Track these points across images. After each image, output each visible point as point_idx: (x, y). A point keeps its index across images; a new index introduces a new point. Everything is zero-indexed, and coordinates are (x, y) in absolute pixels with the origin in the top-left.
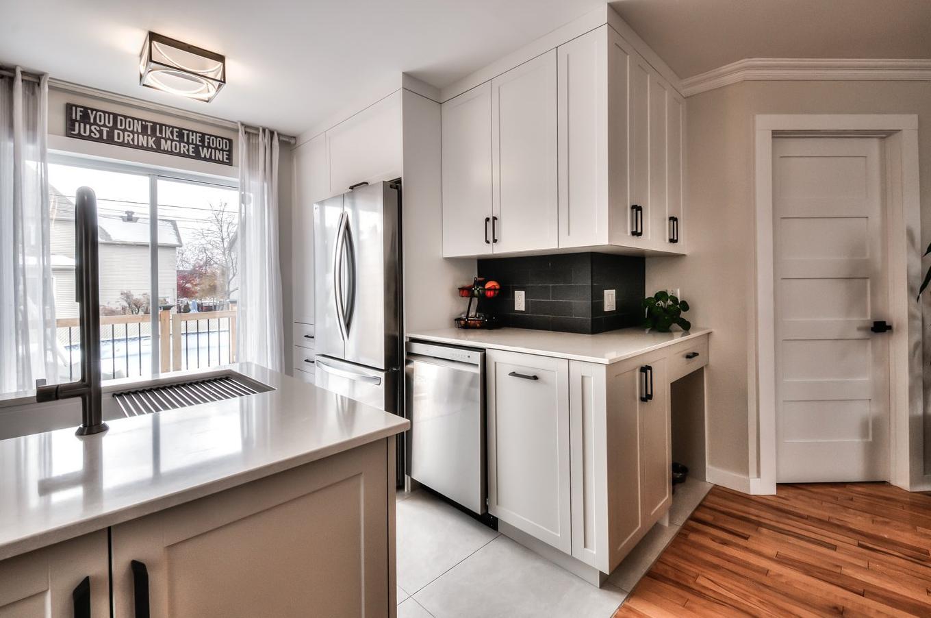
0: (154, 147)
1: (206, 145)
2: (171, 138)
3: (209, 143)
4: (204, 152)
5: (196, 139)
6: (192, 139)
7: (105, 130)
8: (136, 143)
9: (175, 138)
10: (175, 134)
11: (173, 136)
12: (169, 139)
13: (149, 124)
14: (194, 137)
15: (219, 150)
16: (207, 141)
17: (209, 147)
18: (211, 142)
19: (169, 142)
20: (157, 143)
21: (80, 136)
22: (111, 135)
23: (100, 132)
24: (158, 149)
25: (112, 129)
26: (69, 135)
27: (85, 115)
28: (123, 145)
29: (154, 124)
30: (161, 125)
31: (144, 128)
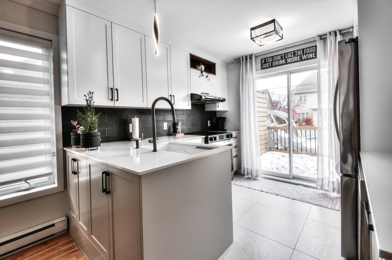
0: (285, 63)
1: (305, 53)
2: (291, 56)
3: (306, 52)
4: (304, 57)
5: (300, 53)
6: (299, 53)
7: (270, 63)
8: (279, 64)
9: (292, 56)
10: (292, 54)
11: (291, 55)
12: (290, 57)
13: (283, 55)
14: (300, 52)
15: (311, 53)
16: (305, 51)
17: (306, 53)
18: (307, 51)
19: (290, 59)
20: (286, 61)
21: (264, 68)
22: (272, 64)
23: (269, 65)
24: (287, 63)
25: (272, 62)
26: (262, 69)
27: (265, 61)
28: (275, 66)
29: (285, 54)
30: (287, 53)
31: (282, 57)
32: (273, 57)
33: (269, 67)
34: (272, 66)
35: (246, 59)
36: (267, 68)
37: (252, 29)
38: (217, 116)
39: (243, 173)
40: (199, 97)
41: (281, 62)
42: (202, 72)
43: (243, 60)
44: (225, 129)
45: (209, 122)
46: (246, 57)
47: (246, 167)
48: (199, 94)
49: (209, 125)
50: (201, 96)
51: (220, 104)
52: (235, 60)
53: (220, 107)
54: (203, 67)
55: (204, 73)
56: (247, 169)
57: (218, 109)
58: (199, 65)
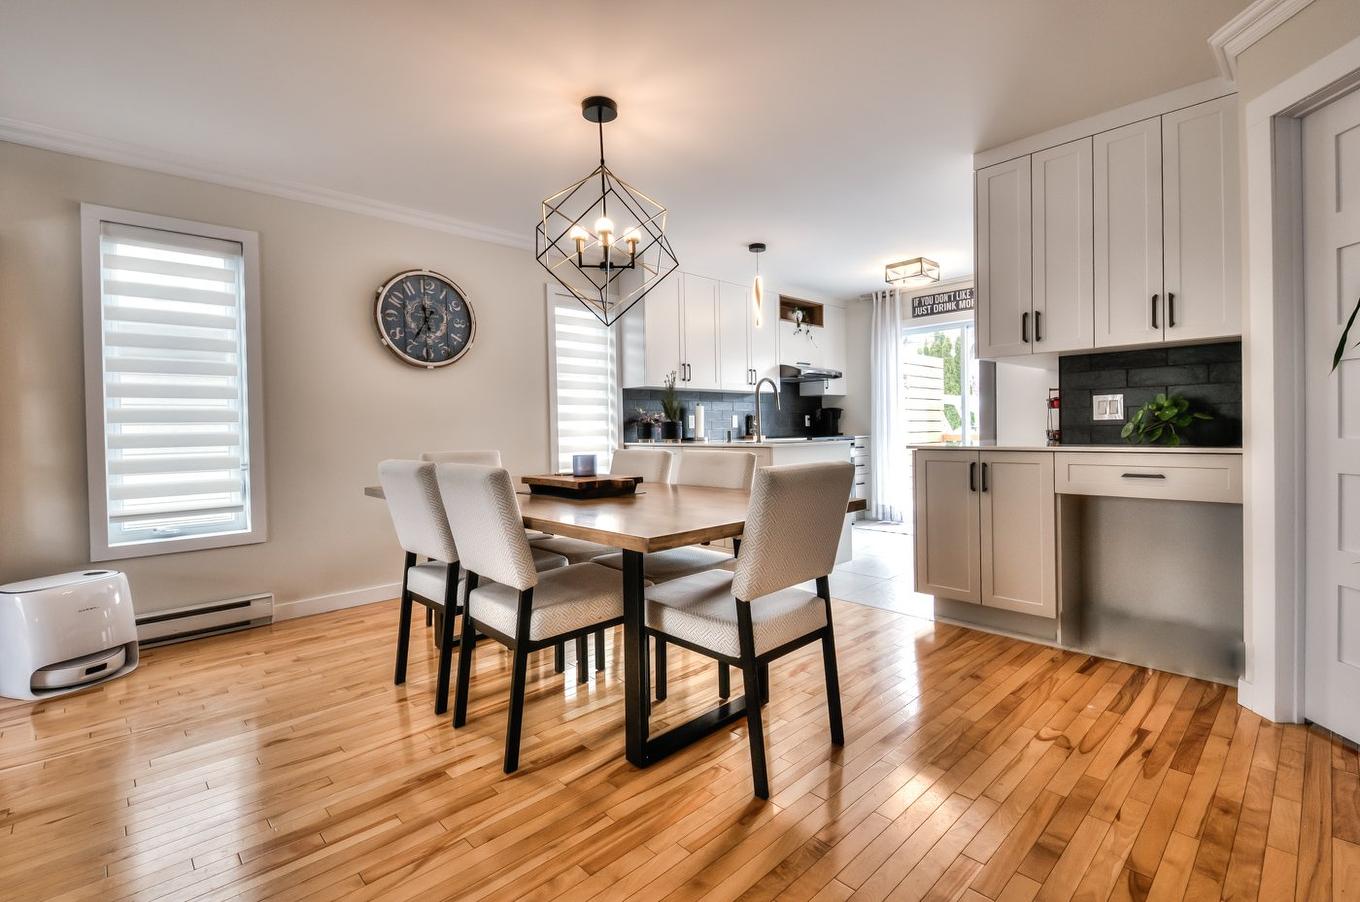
0: (954, 308)
7: (929, 307)
8: (945, 310)
13: (952, 294)
19: (964, 301)
20: (957, 305)
21: (918, 316)
22: (932, 309)
23: (927, 309)
24: (958, 309)
25: (932, 305)
26: (914, 317)
27: (920, 302)
28: (939, 313)
29: (955, 292)
30: (959, 291)
31: (949, 297)
32: (934, 296)
33: (927, 314)
34: (932, 313)
35: (884, 297)
36: (923, 315)
37: (888, 267)
38: (824, 407)
39: (874, 516)
40: (795, 373)
41: (949, 306)
42: (799, 325)
43: (877, 298)
44: (840, 432)
45: (807, 417)
46: (884, 293)
47: (880, 503)
48: (794, 365)
49: (807, 424)
50: (799, 371)
51: (831, 382)
52: (862, 296)
53: (831, 388)
54: (799, 314)
55: (803, 326)
56: (883, 506)
57: (827, 392)
58: (794, 311)
